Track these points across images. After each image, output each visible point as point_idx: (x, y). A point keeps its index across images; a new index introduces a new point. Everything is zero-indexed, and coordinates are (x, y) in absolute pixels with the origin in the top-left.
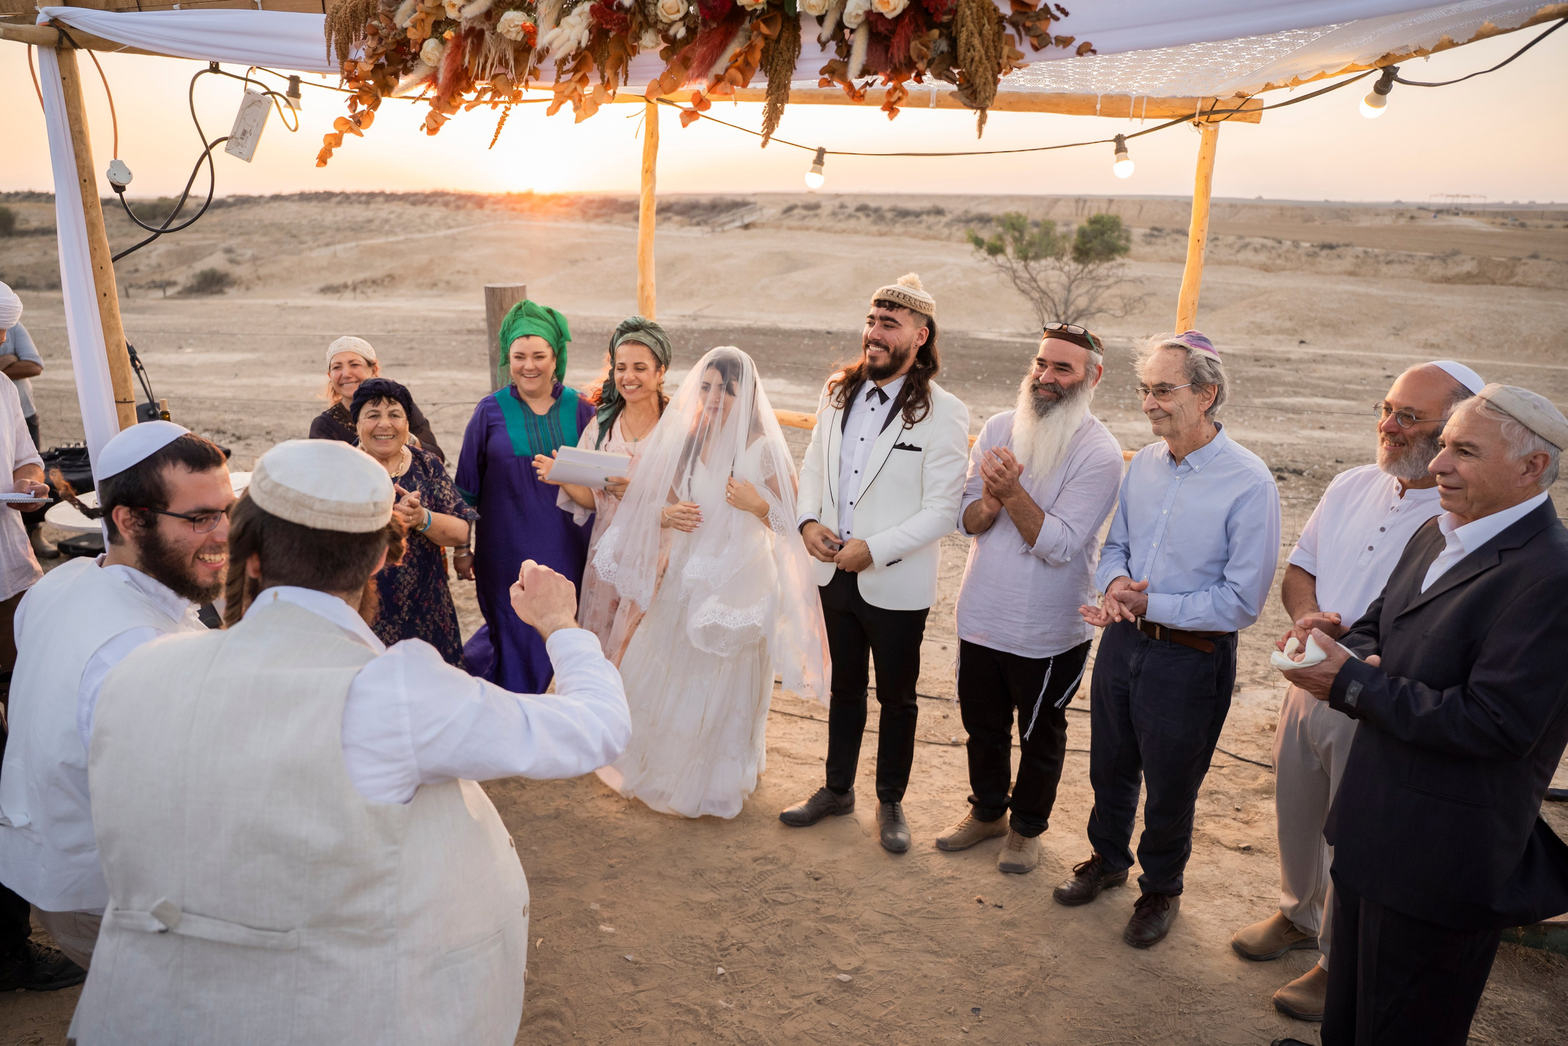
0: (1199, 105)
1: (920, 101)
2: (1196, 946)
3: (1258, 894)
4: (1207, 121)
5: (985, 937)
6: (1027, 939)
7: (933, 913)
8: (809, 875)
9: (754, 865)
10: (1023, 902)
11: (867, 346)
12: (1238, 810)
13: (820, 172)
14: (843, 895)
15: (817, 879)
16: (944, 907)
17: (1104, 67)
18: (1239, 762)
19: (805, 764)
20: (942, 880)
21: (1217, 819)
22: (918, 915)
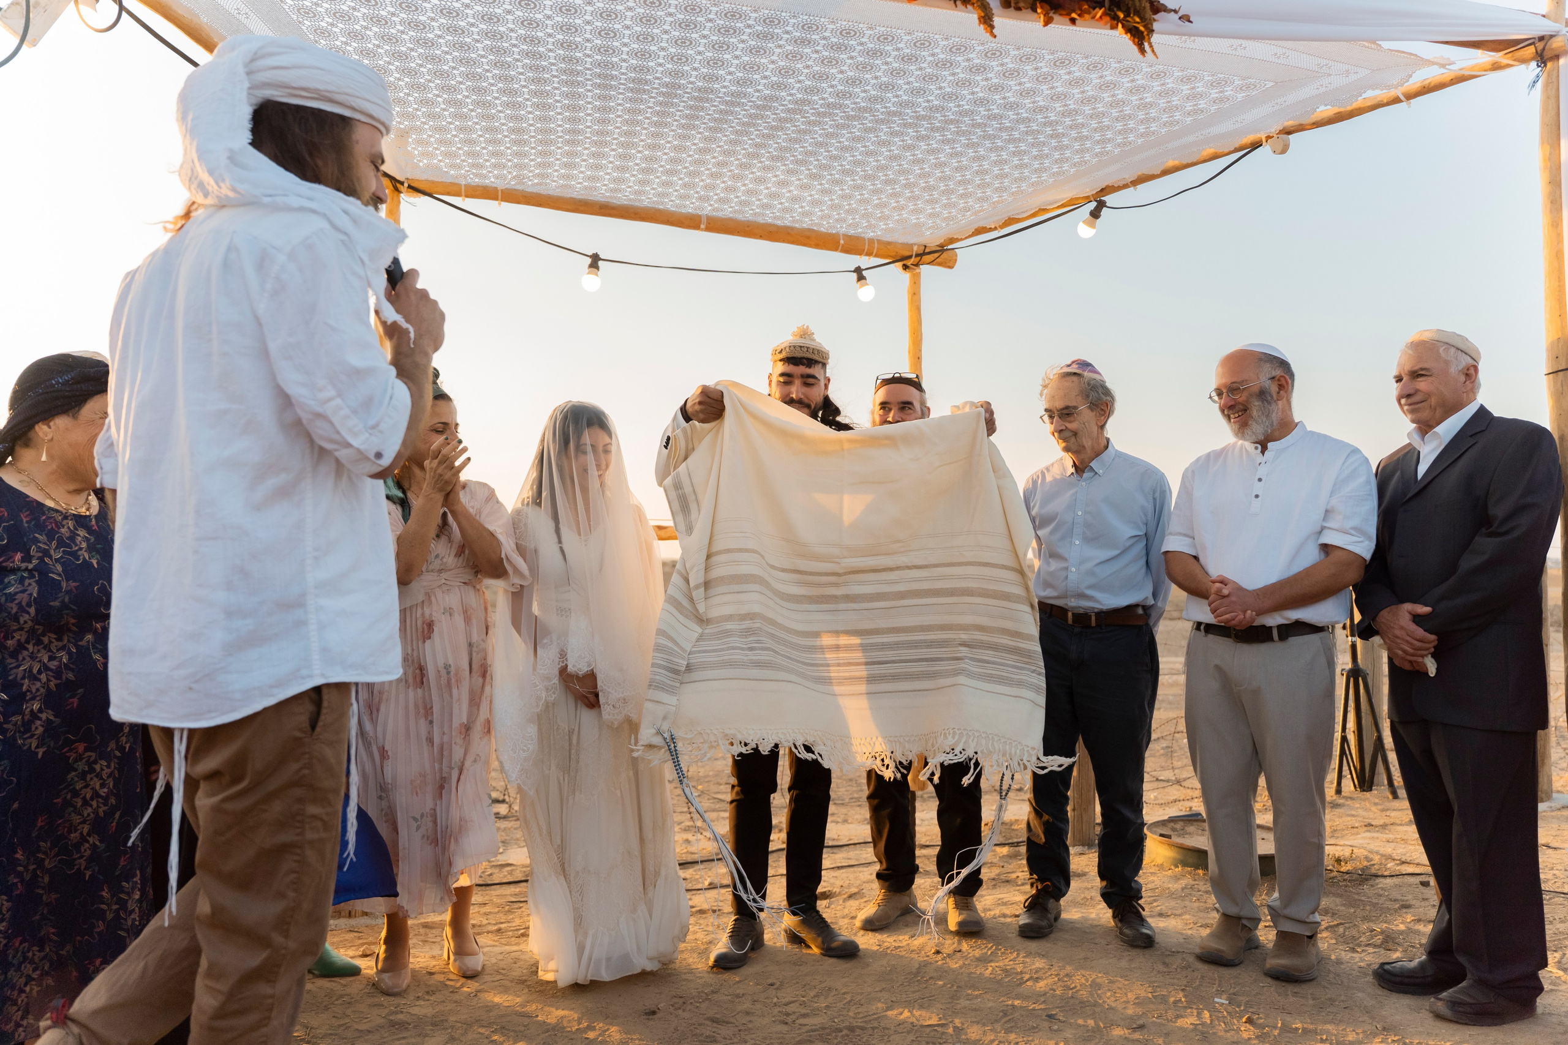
0: (915, 248)
1: (690, 222)
4: (916, 265)
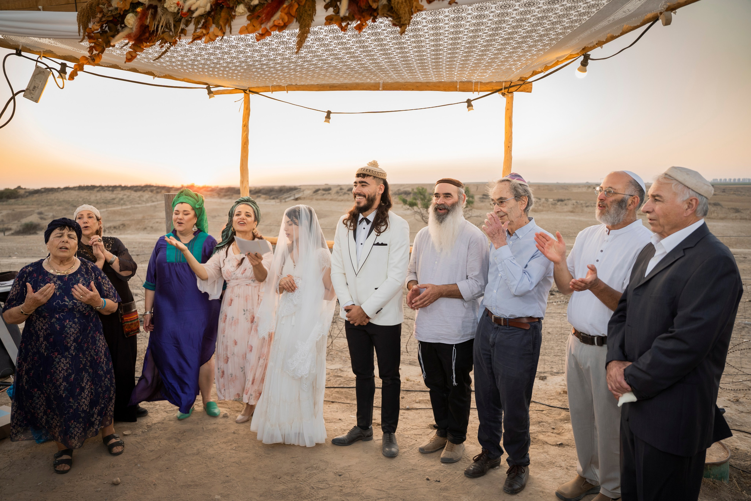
0: (504, 84)
1: (375, 87)
2: (543, 492)
3: (570, 465)
4: (508, 92)
5: (432, 496)
6: (454, 496)
7: (404, 487)
8: (335, 474)
9: (306, 471)
10: (451, 478)
11: (355, 197)
12: (553, 429)
13: (329, 122)
14: (355, 482)
15: (340, 475)
16: (409, 484)
17: (459, 71)
18: (551, 408)
19: (332, 422)
20: (407, 471)
21: (544, 433)
22: (396, 488)
